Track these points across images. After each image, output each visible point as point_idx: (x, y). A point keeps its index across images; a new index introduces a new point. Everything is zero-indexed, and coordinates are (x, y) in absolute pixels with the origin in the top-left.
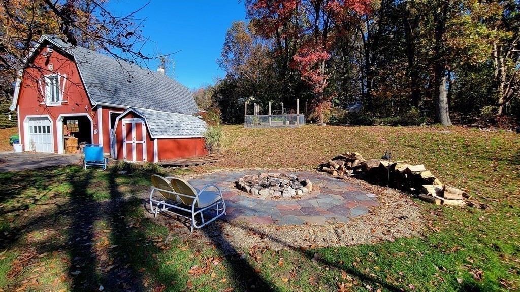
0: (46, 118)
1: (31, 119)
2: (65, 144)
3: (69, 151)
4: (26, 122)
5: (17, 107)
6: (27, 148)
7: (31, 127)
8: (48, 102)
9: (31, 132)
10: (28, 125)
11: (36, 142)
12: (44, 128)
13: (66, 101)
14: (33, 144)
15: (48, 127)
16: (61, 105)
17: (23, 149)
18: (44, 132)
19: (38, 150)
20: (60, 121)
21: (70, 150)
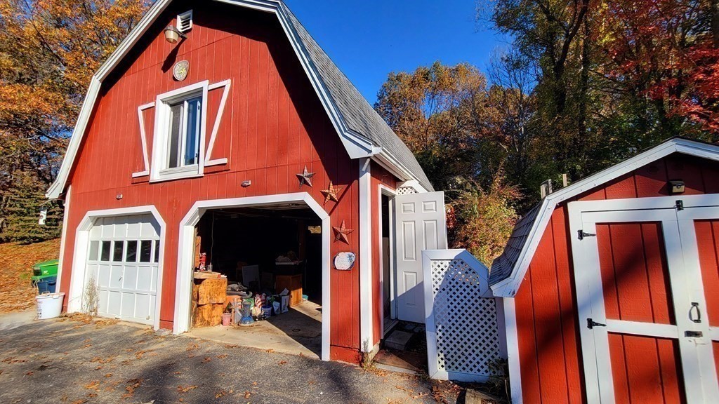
0: (147, 217)
1: (99, 221)
2: (195, 297)
3: (203, 320)
4: (83, 229)
5: (65, 191)
6: (75, 306)
7: (95, 244)
8: (158, 168)
9: (93, 256)
10: (87, 237)
11: (102, 286)
12: (132, 245)
13: (224, 161)
14: (92, 293)
15: (146, 244)
16: (201, 173)
17: (63, 308)
18: (132, 258)
19: (105, 311)
20: (189, 223)
21: (206, 316)
